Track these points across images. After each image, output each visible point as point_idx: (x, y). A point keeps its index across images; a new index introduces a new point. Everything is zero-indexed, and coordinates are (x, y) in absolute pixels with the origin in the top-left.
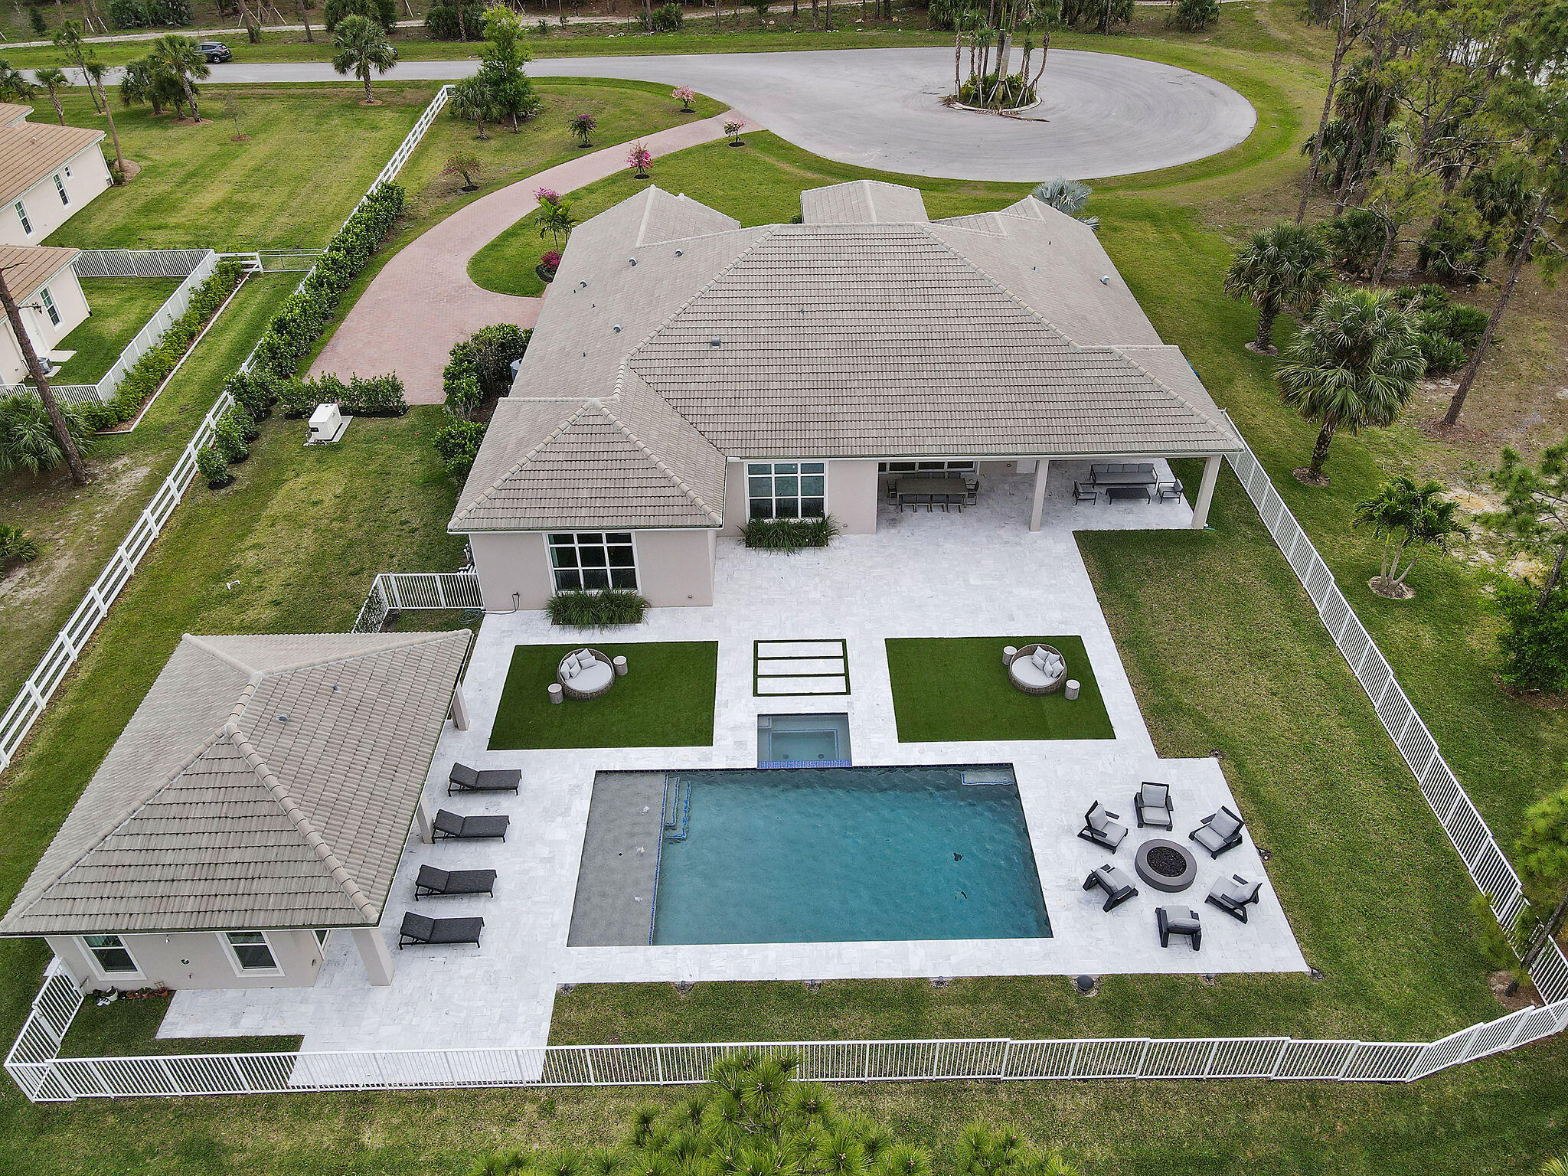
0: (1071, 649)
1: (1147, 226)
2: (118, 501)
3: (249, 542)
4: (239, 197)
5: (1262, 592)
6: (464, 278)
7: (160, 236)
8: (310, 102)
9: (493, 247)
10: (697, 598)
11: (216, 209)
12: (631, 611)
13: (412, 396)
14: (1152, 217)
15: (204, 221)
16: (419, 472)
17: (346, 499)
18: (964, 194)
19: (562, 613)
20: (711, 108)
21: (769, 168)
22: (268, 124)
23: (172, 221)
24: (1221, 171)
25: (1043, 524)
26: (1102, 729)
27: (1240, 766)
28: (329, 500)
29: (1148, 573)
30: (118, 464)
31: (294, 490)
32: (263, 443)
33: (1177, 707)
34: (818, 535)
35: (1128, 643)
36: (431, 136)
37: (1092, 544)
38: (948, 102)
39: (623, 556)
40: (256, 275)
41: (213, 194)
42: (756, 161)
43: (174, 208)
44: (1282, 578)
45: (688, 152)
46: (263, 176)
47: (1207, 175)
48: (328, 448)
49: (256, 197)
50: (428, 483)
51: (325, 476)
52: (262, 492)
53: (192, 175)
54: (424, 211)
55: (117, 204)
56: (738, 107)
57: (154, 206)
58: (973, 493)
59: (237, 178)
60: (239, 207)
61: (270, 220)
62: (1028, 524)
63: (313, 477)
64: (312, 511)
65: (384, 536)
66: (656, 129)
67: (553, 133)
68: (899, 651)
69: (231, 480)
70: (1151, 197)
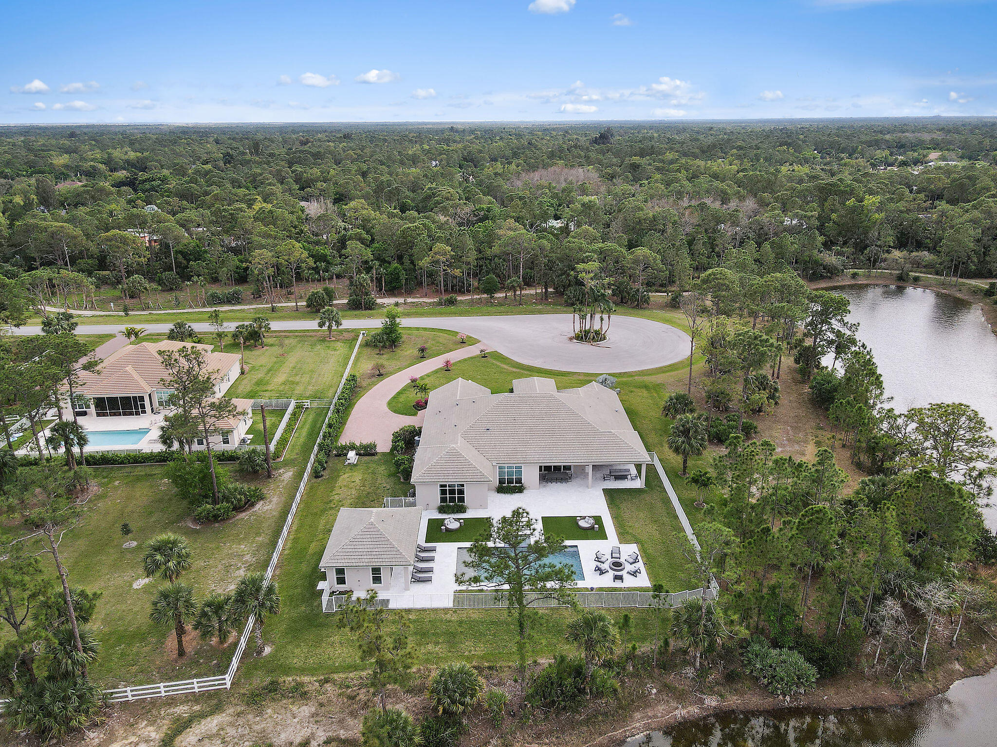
0: (598, 520)
1: (644, 390)
2: (286, 482)
3: (334, 493)
4: (290, 379)
5: (659, 505)
6: (386, 409)
7: (267, 394)
8: (306, 339)
9: (394, 398)
10: (484, 506)
11: (284, 383)
12: (462, 510)
13: (379, 449)
14: (646, 387)
15: (281, 388)
16: (386, 473)
17: (363, 480)
18: (576, 378)
19: (441, 510)
20: (473, 341)
21: (498, 367)
22: (292, 348)
23: (269, 389)
24: (676, 369)
25: (592, 487)
26: (604, 537)
27: (642, 546)
28: (358, 481)
29: (625, 500)
30: (281, 471)
31: (345, 478)
32: (330, 465)
33: (627, 533)
34: (520, 490)
35: (616, 518)
36: (359, 353)
37: (607, 492)
38: (571, 339)
39: (461, 492)
40: (307, 408)
41: (281, 378)
42: (493, 364)
43: (267, 383)
44: (667, 501)
45: (465, 360)
46: (297, 370)
47: (671, 370)
48: (352, 466)
49: (297, 379)
50: (389, 476)
51: (354, 474)
52: (334, 478)
53: (270, 370)
54: (364, 384)
55: (245, 382)
56: (484, 341)
57: (259, 383)
58: (570, 478)
59: (288, 371)
60: (293, 383)
61: (306, 388)
62: (588, 487)
63: (350, 474)
64: (353, 484)
65: (379, 491)
66: (451, 350)
67: (408, 352)
68: (545, 520)
69: (322, 475)
70: (647, 379)
